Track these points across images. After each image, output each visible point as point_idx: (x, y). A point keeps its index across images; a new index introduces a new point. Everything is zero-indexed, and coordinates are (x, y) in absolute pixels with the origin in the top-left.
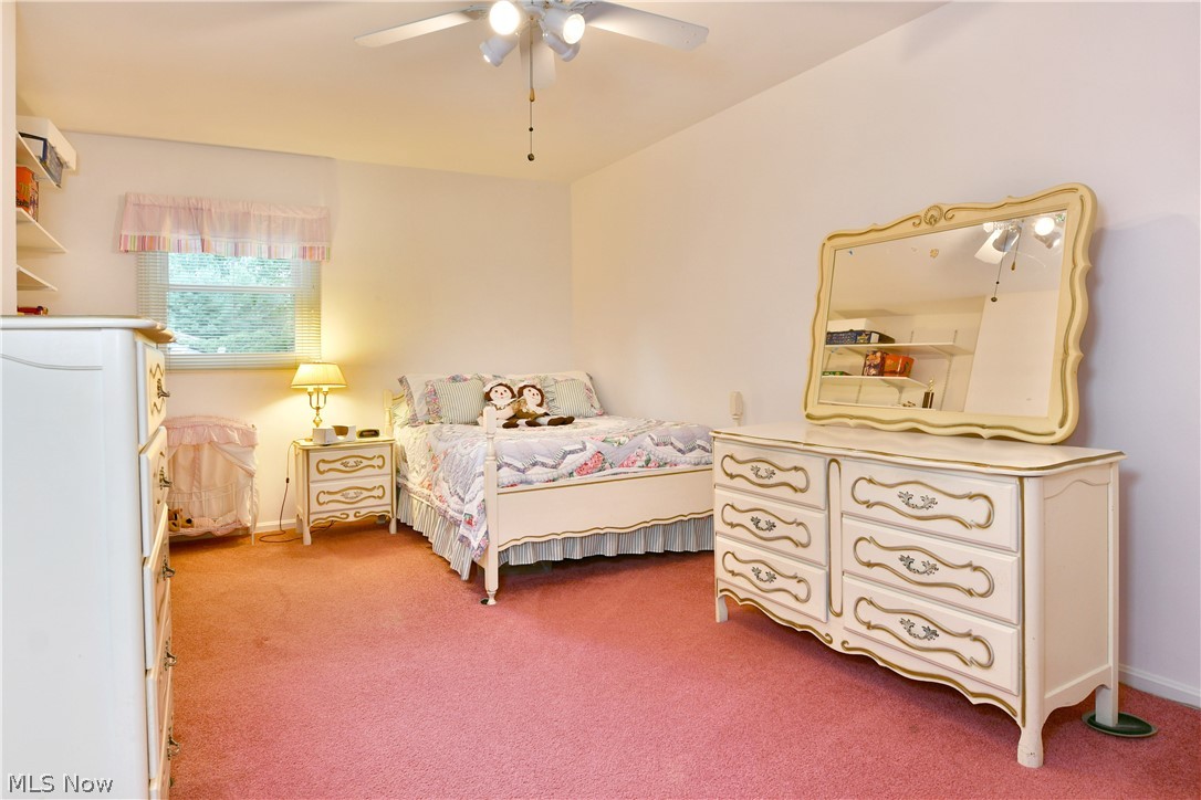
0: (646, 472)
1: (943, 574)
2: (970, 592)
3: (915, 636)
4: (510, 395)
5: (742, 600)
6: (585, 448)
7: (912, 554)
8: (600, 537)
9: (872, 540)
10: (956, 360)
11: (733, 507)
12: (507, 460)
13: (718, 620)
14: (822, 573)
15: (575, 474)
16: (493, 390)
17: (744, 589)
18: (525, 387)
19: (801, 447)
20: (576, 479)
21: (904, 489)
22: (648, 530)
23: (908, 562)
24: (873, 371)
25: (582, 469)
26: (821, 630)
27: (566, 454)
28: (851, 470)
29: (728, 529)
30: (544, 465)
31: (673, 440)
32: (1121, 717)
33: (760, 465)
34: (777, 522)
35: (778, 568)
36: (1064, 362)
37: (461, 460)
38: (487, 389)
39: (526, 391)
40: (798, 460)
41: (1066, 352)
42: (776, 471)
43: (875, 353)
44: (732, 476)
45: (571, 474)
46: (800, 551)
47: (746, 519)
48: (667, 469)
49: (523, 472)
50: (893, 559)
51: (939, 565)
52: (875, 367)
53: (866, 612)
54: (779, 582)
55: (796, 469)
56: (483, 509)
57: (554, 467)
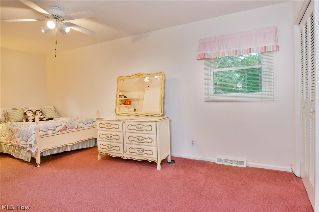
0: (77, 130)
1: (144, 140)
2: (149, 143)
3: (140, 152)
4: (32, 113)
5: (104, 154)
6: (62, 125)
7: (139, 138)
8: (66, 146)
9: (132, 136)
10: (140, 101)
11: (102, 134)
12: (41, 129)
13: (99, 160)
14: (122, 145)
15: (59, 131)
16: (27, 112)
17: (105, 151)
18: (37, 111)
19: (117, 120)
20: (60, 133)
21: (137, 126)
22: (78, 143)
23: (138, 139)
24: (123, 104)
25: (61, 130)
26: (122, 156)
27: (57, 127)
28: (127, 123)
29: (101, 139)
30: (51, 130)
31: (83, 122)
32: (171, 161)
33: (108, 124)
34: (112, 136)
35: (112, 145)
36: (161, 102)
37: (24, 131)
38: (25, 112)
39: (37, 112)
40: (116, 123)
41: (161, 100)
42: (112, 125)
43: (123, 100)
44: (102, 128)
45: (58, 132)
46: (118, 141)
47: (105, 136)
48: (82, 129)
49: (46, 132)
50: (136, 139)
51: (144, 139)
52: (123, 103)
53: (131, 150)
54: (113, 148)
55: (116, 124)
56: (35, 142)
57: (54, 130)
